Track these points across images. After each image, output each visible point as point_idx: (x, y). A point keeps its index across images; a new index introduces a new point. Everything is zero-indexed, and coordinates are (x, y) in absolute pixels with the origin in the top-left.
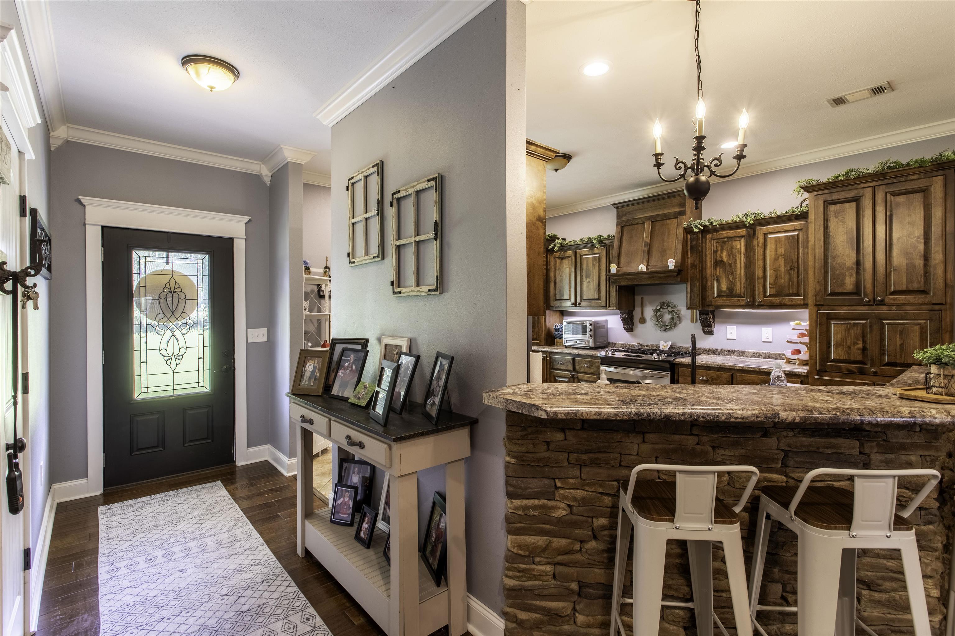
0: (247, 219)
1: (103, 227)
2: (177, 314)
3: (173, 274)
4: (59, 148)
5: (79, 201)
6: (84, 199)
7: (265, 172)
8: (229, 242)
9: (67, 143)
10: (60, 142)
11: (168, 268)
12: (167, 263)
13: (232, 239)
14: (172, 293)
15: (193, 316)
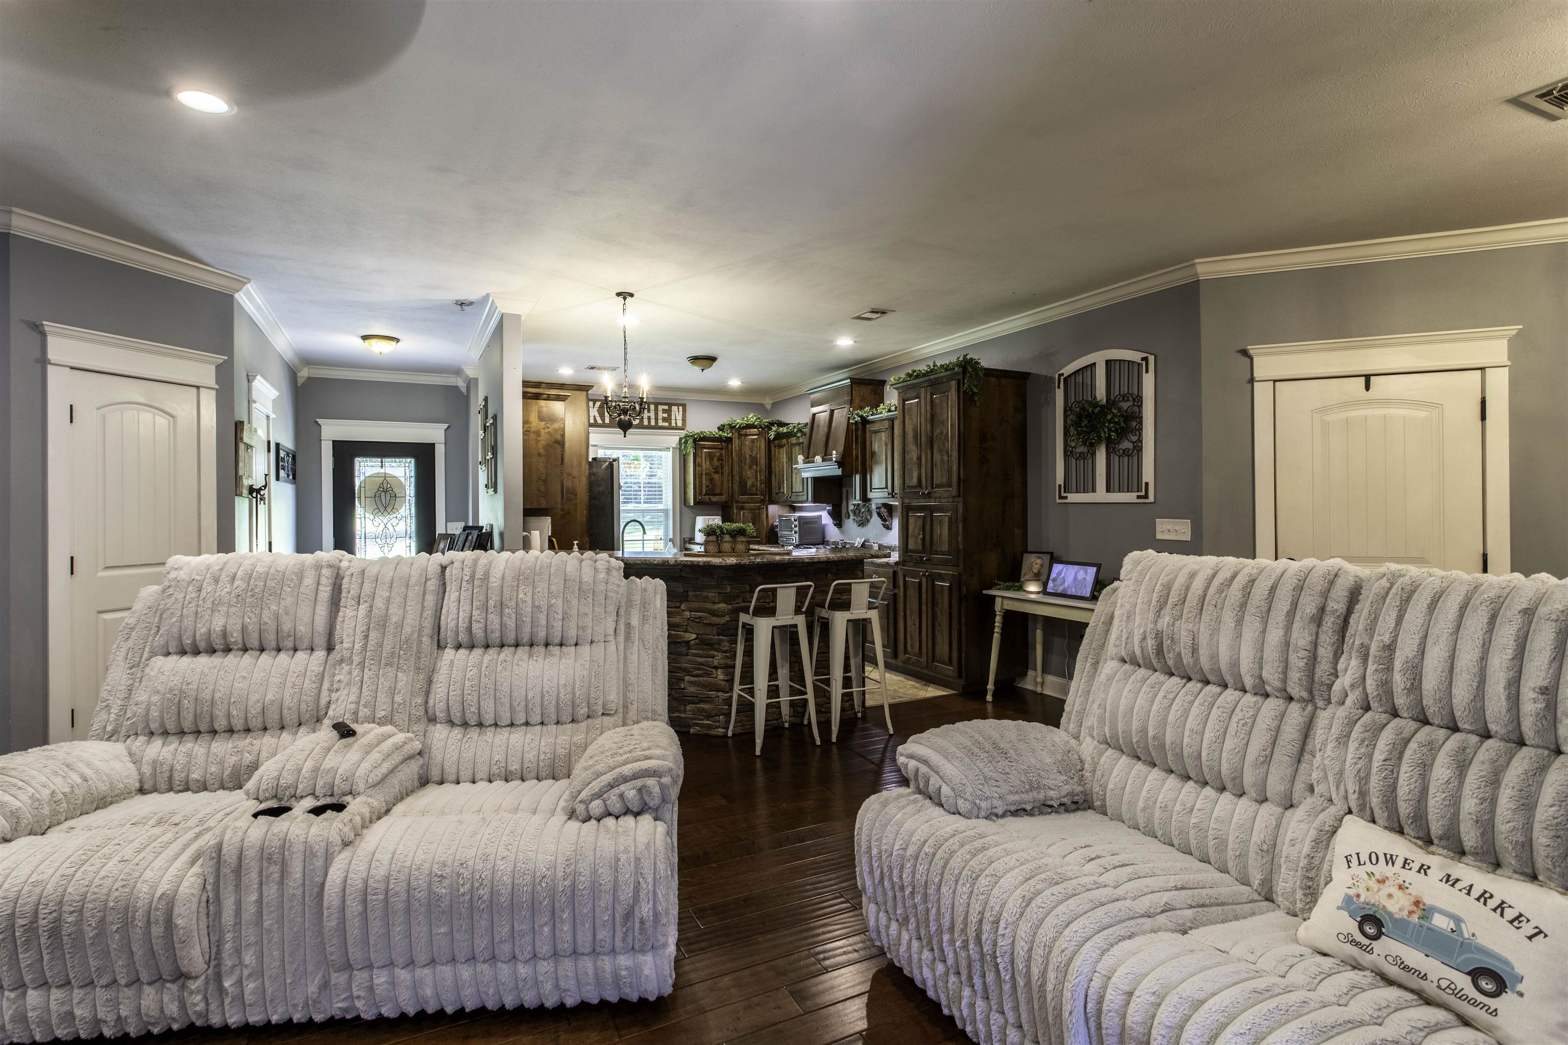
0: (446, 426)
1: (334, 441)
2: (389, 509)
3: (385, 476)
4: (304, 384)
5: (317, 422)
6: (320, 421)
7: (461, 384)
8: (432, 446)
9: (310, 379)
10: (303, 380)
11: (382, 471)
12: (382, 467)
13: (434, 444)
14: (385, 491)
15: (402, 511)
